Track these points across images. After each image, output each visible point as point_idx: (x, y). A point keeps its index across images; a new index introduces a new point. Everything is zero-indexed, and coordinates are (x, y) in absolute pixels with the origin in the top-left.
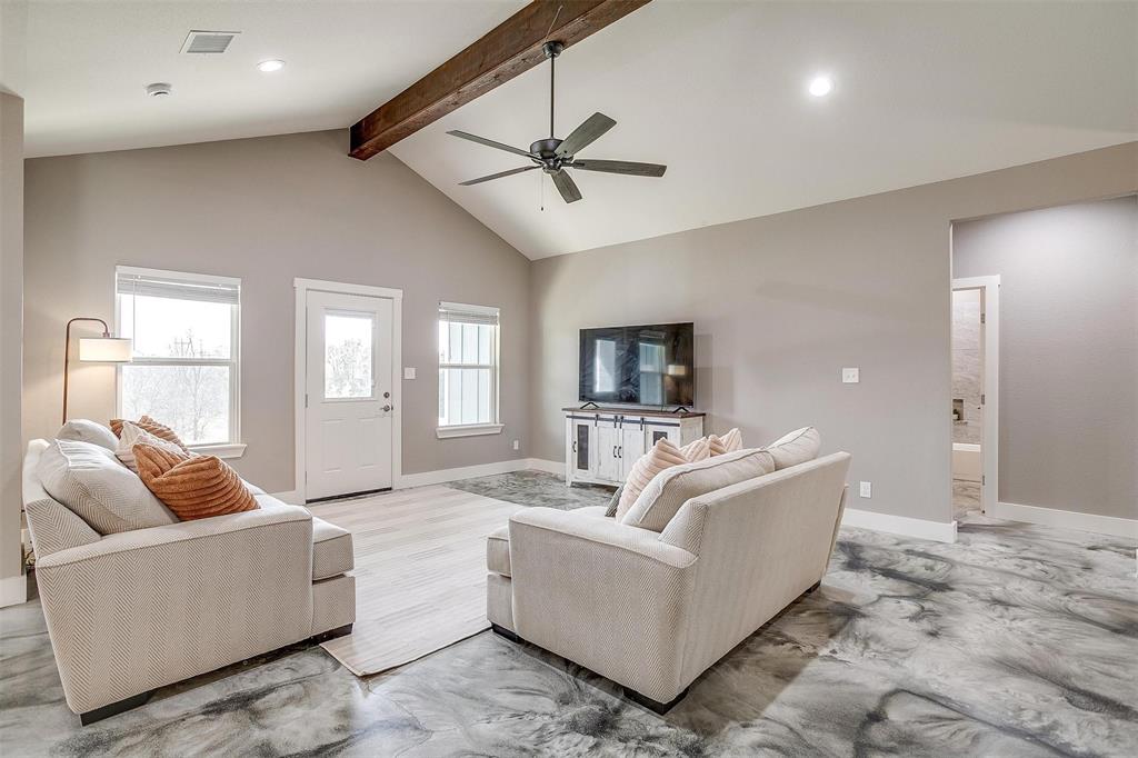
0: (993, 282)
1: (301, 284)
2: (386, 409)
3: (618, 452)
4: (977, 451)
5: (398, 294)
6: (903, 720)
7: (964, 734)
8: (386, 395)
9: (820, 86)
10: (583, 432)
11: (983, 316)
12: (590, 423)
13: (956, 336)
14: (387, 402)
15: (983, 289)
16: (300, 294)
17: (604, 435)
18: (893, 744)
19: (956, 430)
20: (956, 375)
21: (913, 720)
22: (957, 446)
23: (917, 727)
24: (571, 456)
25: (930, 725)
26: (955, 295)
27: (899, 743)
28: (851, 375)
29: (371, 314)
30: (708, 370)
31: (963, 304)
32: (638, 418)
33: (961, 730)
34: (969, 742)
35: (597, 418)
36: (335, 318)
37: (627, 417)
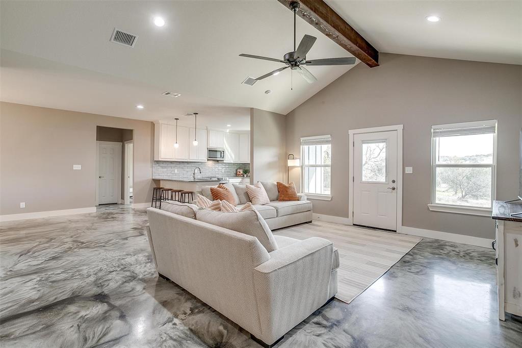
1: (351, 132)
2: (394, 189)
5: (399, 127)
6: (113, 323)
7: (91, 337)
8: (394, 182)
14: (394, 185)
16: (351, 137)
18: (107, 314)
21: (111, 326)
23: (107, 325)
25: (104, 330)
27: (106, 317)
33: (93, 338)
34: (87, 335)
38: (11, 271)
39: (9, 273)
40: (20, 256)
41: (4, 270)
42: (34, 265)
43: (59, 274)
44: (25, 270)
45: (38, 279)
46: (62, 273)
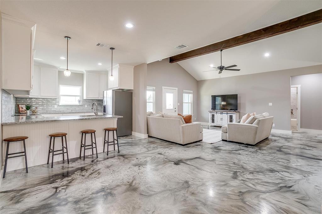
0: (299, 86)
1: (163, 87)
3: (222, 119)
4: (296, 120)
5: (177, 89)
8: (175, 108)
9: (267, 55)
10: (213, 116)
11: (297, 92)
12: (215, 114)
13: (292, 96)
14: (175, 110)
15: (297, 87)
16: (163, 89)
17: (218, 116)
19: (291, 116)
20: (292, 104)
22: (291, 119)
24: (210, 120)
26: (291, 88)
28: (270, 104)
29: (173, 93)
30: (240, 103)
31: (293, 90)
32: (226, 113)
35: (217, 113)
36: (168, 94)
37: (223, 113)
38: (304, 176)
39: (306, 175)
40: (291, 187)
41: (309, 180)
42: (288, 173)
43: (282, 162)
44: (296, 173)
45: (293, 164)
46: (280, 162)
